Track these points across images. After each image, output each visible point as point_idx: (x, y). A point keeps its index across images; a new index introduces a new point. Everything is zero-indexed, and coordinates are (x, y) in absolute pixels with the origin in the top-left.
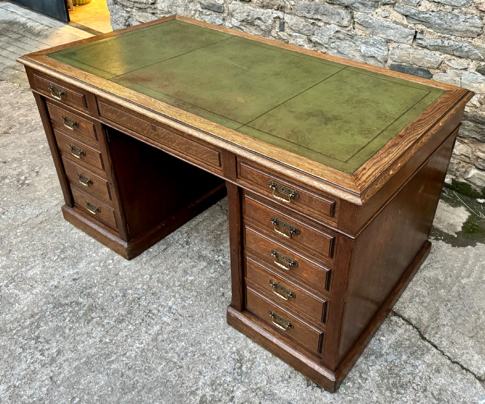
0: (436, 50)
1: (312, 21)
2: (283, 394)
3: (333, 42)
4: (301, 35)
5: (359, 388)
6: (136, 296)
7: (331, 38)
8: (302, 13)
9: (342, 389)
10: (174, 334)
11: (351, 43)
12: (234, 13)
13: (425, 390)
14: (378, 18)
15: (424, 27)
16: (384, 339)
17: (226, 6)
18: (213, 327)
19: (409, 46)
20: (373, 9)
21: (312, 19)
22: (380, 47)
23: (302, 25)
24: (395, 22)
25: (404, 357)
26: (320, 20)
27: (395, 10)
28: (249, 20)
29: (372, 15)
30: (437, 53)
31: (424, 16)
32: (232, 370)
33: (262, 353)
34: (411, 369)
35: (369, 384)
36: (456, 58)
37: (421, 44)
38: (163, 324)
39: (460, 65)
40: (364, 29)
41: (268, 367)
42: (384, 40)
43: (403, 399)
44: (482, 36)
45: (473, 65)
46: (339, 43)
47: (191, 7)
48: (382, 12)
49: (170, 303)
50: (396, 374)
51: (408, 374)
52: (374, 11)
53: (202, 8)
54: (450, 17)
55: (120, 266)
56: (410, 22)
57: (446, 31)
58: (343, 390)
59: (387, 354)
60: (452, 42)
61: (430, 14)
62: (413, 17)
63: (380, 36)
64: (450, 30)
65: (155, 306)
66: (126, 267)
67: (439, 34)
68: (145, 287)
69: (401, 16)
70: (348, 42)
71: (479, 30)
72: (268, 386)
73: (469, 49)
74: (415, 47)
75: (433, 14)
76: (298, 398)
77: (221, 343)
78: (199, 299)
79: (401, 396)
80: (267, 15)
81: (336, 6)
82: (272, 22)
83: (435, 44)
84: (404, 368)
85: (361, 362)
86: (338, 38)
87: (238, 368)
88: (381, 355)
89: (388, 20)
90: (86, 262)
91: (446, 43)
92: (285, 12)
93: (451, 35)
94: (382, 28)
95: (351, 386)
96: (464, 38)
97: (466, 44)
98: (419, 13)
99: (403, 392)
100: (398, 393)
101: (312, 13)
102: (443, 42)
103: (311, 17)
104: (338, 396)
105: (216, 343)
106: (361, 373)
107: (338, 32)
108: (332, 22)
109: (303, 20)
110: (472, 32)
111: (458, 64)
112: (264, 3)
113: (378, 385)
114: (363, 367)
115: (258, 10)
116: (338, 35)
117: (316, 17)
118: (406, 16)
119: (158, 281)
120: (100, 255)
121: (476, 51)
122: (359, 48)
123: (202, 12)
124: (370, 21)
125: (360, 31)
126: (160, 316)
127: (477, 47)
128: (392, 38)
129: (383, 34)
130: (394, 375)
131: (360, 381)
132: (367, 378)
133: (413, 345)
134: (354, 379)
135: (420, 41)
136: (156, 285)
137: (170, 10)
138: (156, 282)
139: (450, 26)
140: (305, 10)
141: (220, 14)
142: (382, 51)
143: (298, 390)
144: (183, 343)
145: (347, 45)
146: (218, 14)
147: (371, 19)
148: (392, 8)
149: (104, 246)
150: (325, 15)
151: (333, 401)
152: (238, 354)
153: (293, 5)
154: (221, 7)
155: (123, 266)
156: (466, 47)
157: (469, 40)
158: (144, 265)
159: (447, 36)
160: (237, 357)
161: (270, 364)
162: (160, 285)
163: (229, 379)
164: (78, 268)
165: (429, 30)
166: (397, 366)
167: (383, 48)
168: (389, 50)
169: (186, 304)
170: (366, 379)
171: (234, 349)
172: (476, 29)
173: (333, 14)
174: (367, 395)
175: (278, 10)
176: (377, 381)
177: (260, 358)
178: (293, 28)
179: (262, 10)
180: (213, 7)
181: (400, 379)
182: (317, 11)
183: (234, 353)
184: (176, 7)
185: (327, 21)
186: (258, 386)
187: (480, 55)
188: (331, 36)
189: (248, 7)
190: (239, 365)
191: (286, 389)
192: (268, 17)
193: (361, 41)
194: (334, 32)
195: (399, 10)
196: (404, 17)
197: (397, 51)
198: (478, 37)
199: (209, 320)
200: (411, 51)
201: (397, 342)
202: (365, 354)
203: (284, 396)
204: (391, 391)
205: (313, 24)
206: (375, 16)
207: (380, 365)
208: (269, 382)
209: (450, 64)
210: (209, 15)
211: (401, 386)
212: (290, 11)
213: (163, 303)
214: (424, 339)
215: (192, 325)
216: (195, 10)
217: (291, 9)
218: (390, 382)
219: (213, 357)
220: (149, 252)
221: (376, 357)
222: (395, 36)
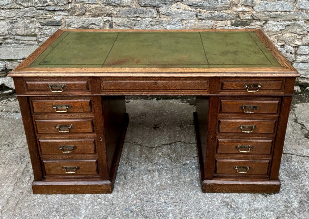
0: (209, 19)
1: (133, 18)
3: (148, 28)
4: (126, 28)
6: (139, 207)
7: (147, 26)
8: (125, 15)
10: (183, 213)
11: (160, 26)
12: (71, 24)
13: (306, 172)
14: (174, 9)
15: (200, 10)
17: (64, 21)
18: (198, 198)
19: (194, 21)
20: (170, 5)
21: (133, 17)
22: (178, 24)
23: (126, 22)
24: (185, 10)
25: (287, 164)
26: (137, 17)
27: (183, 4)
28: (85, 26)
29: (171, 9)
30: (210, 21)
31: (200, 4)
32: (229, 211)
33: (233, 196)
34: (293, 167)
35: (287, 182)
36: (219, 22)
37: (201, 18)
38: (171, 211)
39: (223, 24)
40: (166, 17)
41: (242, 199)
42: (180, 21)
43: (303, 179)
44: (230, 8)
45: (229, 23)
46: (152, 28)
47: (31, 27)
48: (176, 6)
49: (163, 200)
51: (295, 169)
52: (171, 6)
53: (42, 26)
54: (214, 2)
55: (109, 199)
56: (193, 8)
57: (212, 9)
60: (217, 14)
61: (204, 2)
62: (195, 5)
63: (178, 19)
64: (215, 8)
65: (156, 206)
66: (113, 197)
67: (209, 11)
68: (138, 201)
69: (187, 6)
70: (158, 26)
71: (229, 5)
72: (251, 207)
73: (226, 15)
74: (197, 20)
75: (205, 2)
76: (268, 203)
77: (210, 202)
78: (175, 191)
80: (99, 21)
81: (148, 7)
82: (103, 24)
83: (208, 17)
84: (291, 168)
86: (152, 25)
87: (231, 208)
89: (181, 9)
90: (84, 208)
91: (213, 15)
92: (112, 17)
93: (215, 11)
94: (178, 14)
96: (222, 10)
97: (224, 13)
98: (198, 3)
99: (300, 177)
101: (132, 14)
102: (212, 15)
103: (132, 16)
104: (282, 193)
105: (208, 204)
107: (151, 21)
108: (146, 16)
109: (127, 19)
110: (226, 7)
111: (222, 24)
112: (96, 14)
115: (91, 19)
116: (151, 23)
117: (135, 15)
118: (190, 6)
119: (142, 194)
120: (87, 200)
121: (230, 16)
122: (166, 28)
123: (41, 28)
124: (170, 12)
125: (164, 18)
126: (165, 209)
127: (229, 14)
128: (184, 18)
129: (179, 17)
135: (200, 17)
136: (143, 196)
137: (9, 32)
138: (141, 195)
139: (214, 6)
140: (127, 13)
141: (59, 26)
142: (180, 27)
143: (265, 200)
144: (193, 213)
145: (157, 28)
146: (56, 27)
147: (170, 11)
148: (181, 3)
149: (84, 195)
150: (141, 13)
151: (281, 196)
152: (223, 202)
153: (118, 12)
154: (60, 22)
155: (111, 198)
156: (224, 14)
157: (225, 11)
158: (123, 191)
159: (213, 11)
160: (225, 204)
161: (242, 198)
162: (145, 195)
163: (233, 215)
164: (83, 214)
165: (204, 10)
166: (288, 169)
167: (180, 25)
168: (183, 25)
169: (172, 196)
170: (284, 180)
171: (219, 201)
172: (227, 5)
173: (146, 12)
174: (291, 186)
175: (107, 16)
176: (288, 179)
177: (235, 198)
178: (120, 25)
179: (95, 18)
180: (52, 23)
182: (135, 12)
183: (221, 203)
184: (16, 29)
185: (143, 17)
186: (248, 209)
187: (232, 17)
188: (147, 25)
189: (83, 18)
190: (230, 206)
191: (259, 203)
192: (99, 22)
193: (166, 24)
194: (148, 22)
195: (186, 3)
196: (189, 6)
197: (189, 25)
198: (229, 9)
199: (192, 196)
200: (196, 23)
203: (262, 206)
204: (296, 179)
205: (134, 20)
206: (173, 9)
208: (250, 205)
209: (218, 25)
210: (50, 28)
211: (298, 175)
212: (116, 15)
213: (158, 203)
215: (186, 204)
216: (34, 28)
217: (117, 14)
218: (293, 176)
219: (214, 210)
220: (117, 183)
222: (186, 17)
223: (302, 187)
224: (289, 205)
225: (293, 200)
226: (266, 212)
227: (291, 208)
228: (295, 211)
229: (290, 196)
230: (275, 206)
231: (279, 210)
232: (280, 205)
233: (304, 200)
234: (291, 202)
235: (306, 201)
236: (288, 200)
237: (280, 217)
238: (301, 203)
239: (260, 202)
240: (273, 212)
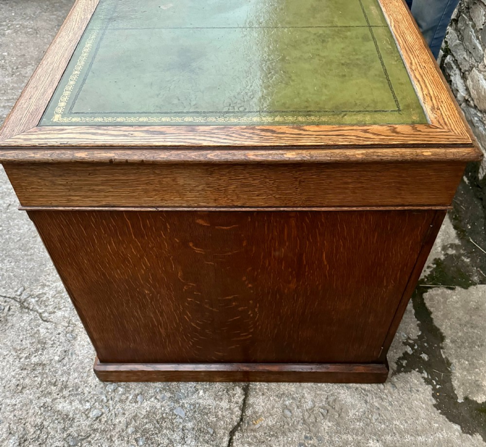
2: (79, 345)
5: (121, 401)
9: (111, 387)
16: (201, 392)
25: (190, 425)
34: (178, 438)
35: (131, 408)
50: (161, 427)
51: (168, 439)
58: (111, 389)
59: (182, 406)
76: (80, 358)
79: (135, 444)
84: (174, 431)
85: (155, 387)
88: (177, 401)
95: (120, 393)
99: (141, 443)
100: (136, 440)
104: (102, 388)
106: (141, 393)
113: (136, 415)
114: (150, 392)
130: (158, 426)
131: (130, 397)
132: (138, 402)
133: (214, 427)
134: (130, 391)
143: (89, 353)
151: (93, 386)
166: (173, 423)
170: (136, 402)
174: (117, 412)
176: (140, 413)
181: (156, 434)
201: (205, 408)
202: (168, 386)
203: (78, 347)
204: (136, 431)
207: (162, 406)
211: (147, 439)
214: (232, 434)
218: (147, 426)
221: (170, 397)
223: (108, 436)
224: (66, 393)
225: (76, 404)
226: (60, 349)
227: (58, 394)
228: (48, 400)
229: (88, 401)
230: (72, 368)
231: (60, 373)
232: (71, 377)
233: (72, 427)
234: (72, 398)
235: (68, 429)
236: (78, 394)
237: (43, 369)
238: (67, 418)
239: (87, 345)
240: (60, 361)
